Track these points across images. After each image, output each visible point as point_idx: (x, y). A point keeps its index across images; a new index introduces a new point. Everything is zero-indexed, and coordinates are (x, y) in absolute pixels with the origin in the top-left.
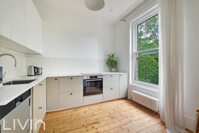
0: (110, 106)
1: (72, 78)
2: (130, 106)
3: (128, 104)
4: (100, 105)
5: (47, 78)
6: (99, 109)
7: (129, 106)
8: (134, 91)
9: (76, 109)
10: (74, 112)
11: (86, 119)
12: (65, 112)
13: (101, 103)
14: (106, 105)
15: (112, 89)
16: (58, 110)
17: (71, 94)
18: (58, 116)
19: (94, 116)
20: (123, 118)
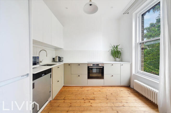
0: (110, 91)
1: (79, 65)
2: (130, 94)
3: (128, 92)
4: (102, 88)
5: (64, 64)
6: (99, 91)
7: (128, 94)
8: (136, 81)
9: (83, 87)
10: (80, 89)
11: (87, 95)
12: (75, 88)
13: (103, 86)
14: (106, 89)
15: (112, 76)
16: (71, 85)
17: (79, 76)
18: (70, 89)
19: (93, 95)
20: (116, 102)
